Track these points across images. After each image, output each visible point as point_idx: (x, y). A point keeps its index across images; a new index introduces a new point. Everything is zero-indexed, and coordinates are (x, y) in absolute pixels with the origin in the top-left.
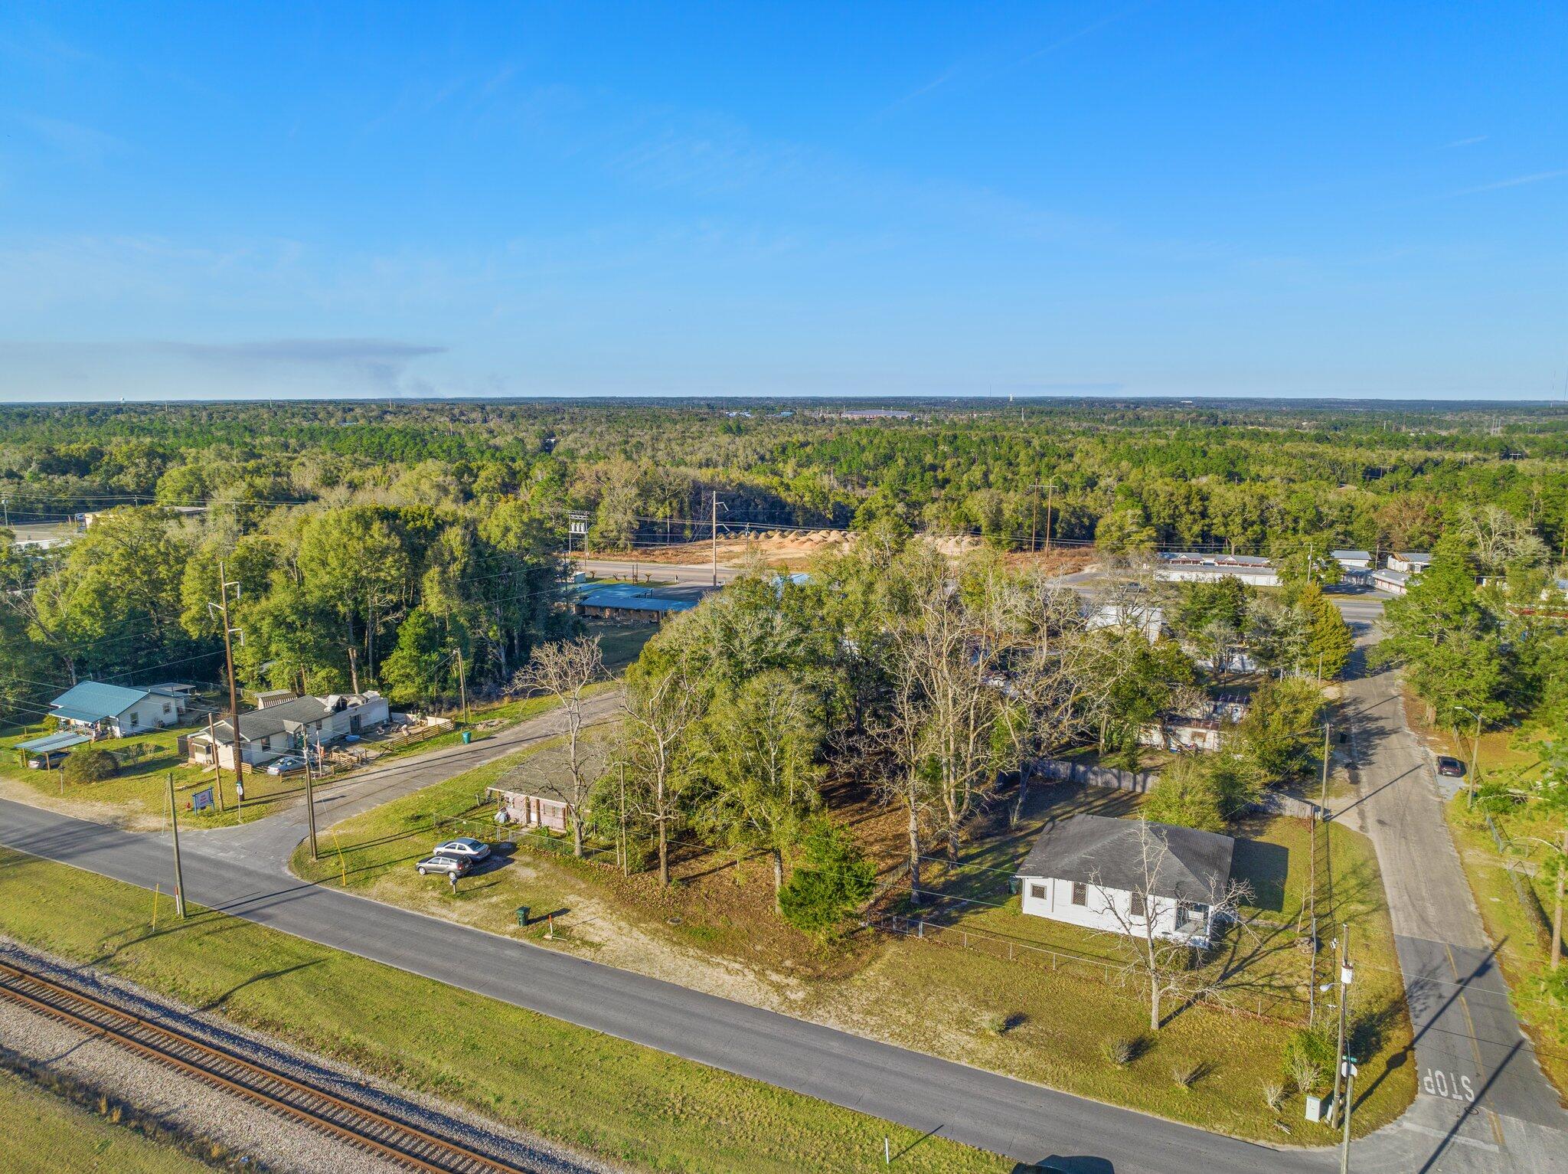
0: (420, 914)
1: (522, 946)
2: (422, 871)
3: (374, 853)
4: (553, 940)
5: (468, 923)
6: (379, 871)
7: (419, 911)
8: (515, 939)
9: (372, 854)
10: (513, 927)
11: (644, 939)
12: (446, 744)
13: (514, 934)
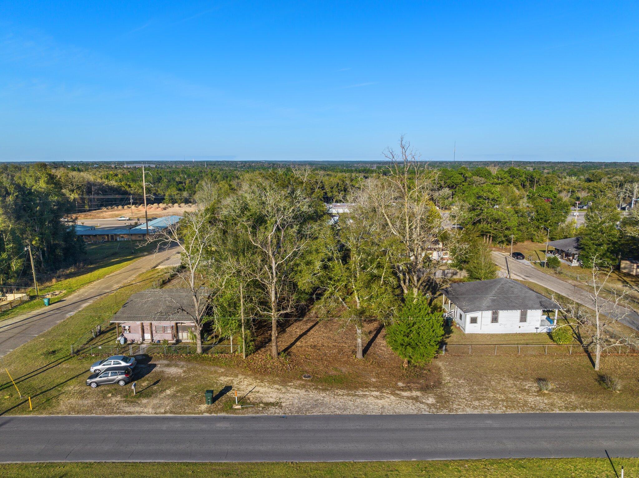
0: (119, 415)
1: (224, 418)
2: (94, 385)
3: (37, 381)
4: (243, 408)
5: (165, 412)
6: (54, 393)
7: (115, 413)
8: (213, 414)
9: (36, 382)
10: (204, 407)
11: (302, 392)
12: (33, 308)
13: (209, 411)
